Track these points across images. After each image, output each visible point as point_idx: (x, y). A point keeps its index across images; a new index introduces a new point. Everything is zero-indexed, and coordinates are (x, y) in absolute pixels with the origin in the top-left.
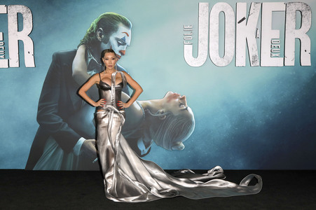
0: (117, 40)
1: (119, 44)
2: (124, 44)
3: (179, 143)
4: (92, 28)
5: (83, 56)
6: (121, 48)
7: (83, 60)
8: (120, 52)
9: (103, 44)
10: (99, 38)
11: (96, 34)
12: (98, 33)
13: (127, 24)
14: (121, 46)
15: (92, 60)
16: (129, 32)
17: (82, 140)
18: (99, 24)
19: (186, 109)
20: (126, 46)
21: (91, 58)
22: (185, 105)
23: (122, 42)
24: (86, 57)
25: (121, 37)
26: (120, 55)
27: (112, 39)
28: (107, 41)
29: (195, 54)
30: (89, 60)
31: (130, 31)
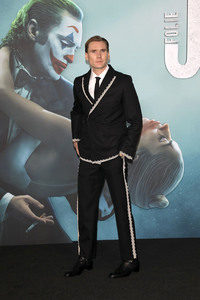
0: (61, 38)
1: (64, 46)
2: (72, 45)
3: (159, 197)
4: (20, 20)
5: (7, 65)
6: (66, 51)
7: (8, 70)
8: (66, 57)
9: (38, 45)
10: (31, 35)
11: (26, 29)
12: (30, 27)
13: (75, 14)
14: (67, 49)
15: (22, 70)
16: (79, 25)
17: (9, 197)
18: (31, 12)
19: (170, 144)
20: (74, 49)
21: (20, 67)
22: (168, 137)
23: (68, 42)
24: (12, 67)
25: (66, 33)
26: (65, 62)
27: (53, 37)
28: (44, 40)
29: (183, 58)
30: (17, 70)
31: (81, 24)
